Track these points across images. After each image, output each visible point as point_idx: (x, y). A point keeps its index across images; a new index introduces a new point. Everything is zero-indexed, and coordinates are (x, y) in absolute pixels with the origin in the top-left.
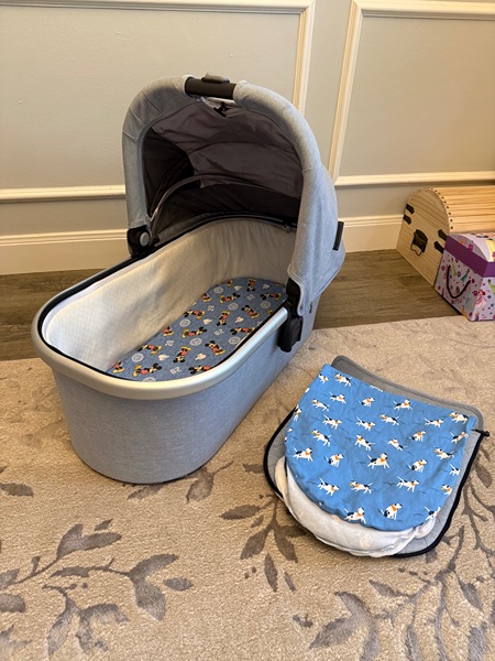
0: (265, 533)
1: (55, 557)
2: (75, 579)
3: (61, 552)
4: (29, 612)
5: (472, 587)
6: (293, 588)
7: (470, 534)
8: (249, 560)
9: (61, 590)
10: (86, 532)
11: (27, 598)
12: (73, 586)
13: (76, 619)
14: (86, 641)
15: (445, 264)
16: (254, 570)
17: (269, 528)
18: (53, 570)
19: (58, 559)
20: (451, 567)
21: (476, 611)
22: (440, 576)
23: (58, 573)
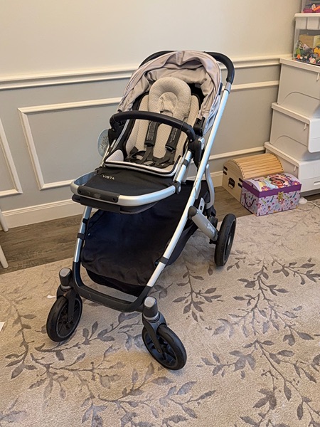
3: (120, 322)
5: (263, 311)
6: (203, 320)
7: (261, 295)
8: (186, 314)
12: (128, 330)
15: (244, 193)
16: (189, 316)
17: (191, 303)
20: (256, 306)
21: (264, 318)
22: (252, 310)
23: (121, 328)
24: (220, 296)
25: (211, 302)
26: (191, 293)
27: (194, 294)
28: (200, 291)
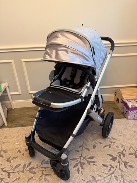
0: (78, 163)
1: (40, 165)
2: (44, 169)
3: (42, 164)
4: (36, 174)
5: (117, 177)
6: (82, 174)
7: (118, 167)
8: (75, 168)
9: (41, 171)
10: (46, 161)
11: (36, 172)
12: (43, 170)
13: (44, 176)
14: (45, 180)
16: (75, 170)
18: (40, 167)
19: (41, 165)
20: (113, 173)
21: (117, 181)
22: (111, 174)
23: (41, 168)
24: (95, 162)
25: (89, 164)
26: (81, 157)
27: (82, 158)
28: (86, 157)
